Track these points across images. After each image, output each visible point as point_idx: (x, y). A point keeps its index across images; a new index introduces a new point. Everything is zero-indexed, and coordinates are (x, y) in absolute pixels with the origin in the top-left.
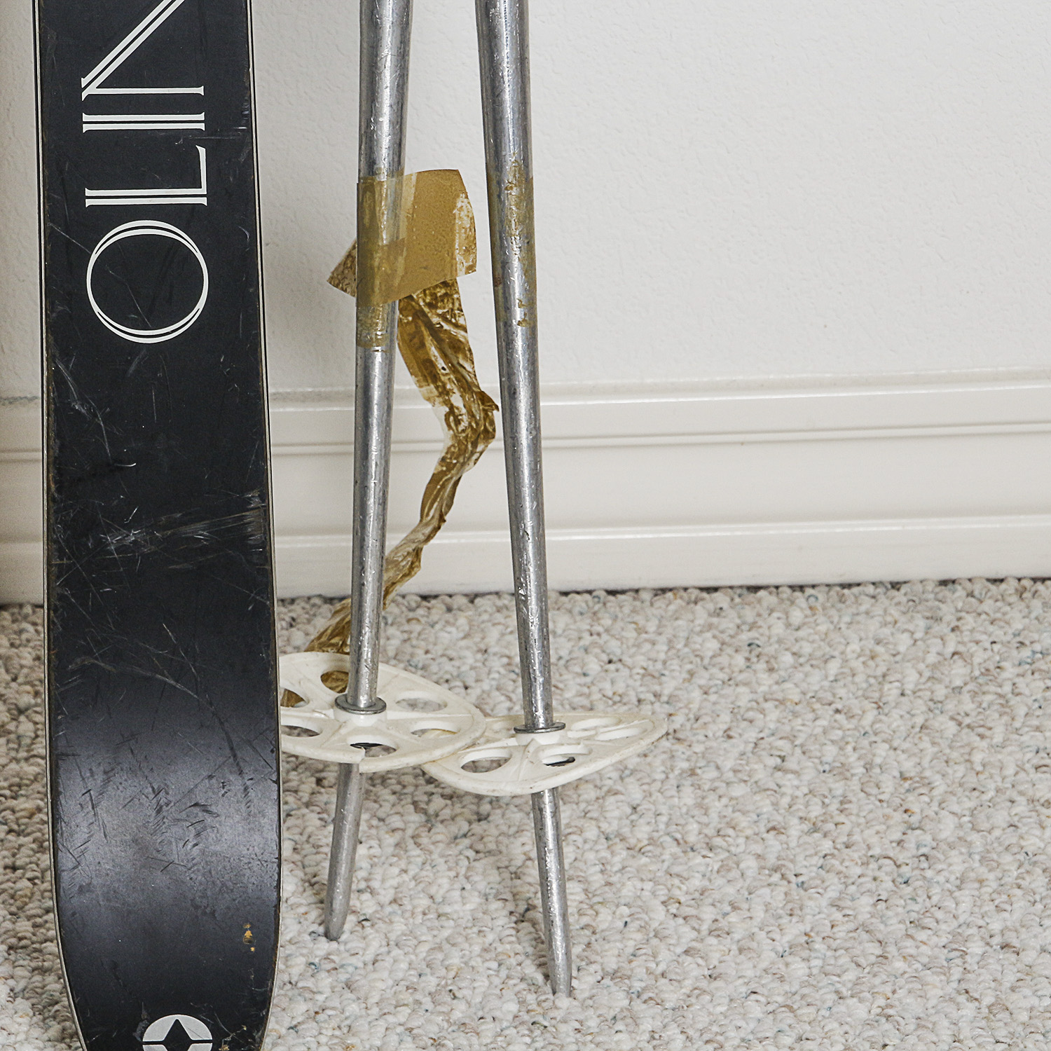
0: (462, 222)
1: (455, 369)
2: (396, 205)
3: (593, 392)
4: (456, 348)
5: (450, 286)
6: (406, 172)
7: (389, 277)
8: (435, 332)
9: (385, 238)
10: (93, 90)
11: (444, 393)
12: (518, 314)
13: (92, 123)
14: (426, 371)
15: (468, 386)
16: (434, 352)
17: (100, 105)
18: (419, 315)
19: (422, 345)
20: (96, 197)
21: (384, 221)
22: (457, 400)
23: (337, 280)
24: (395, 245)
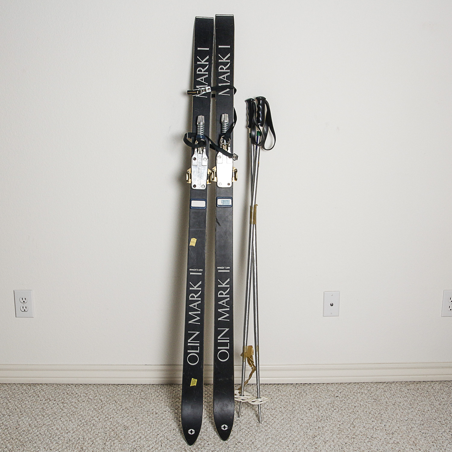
0: (252, 350)
1: (252, 364)
2: (246, 349)
3: (264, 365)
4: (252, 362)
5: (252, 356)
6: (247, 345)
7: (245, 355)
8: (251, 360)
9: (245, 351)
10: (219, 338)
11: (251, 366)
12: (257, 359)
13: (219, 341)
14: (250, 364)
15: (253, 365)
16: (250, 362)
17: (219, 339)
18: (249, 358)
19: (249, 361)
20: (219, 348)
21: (245, 350)
22: (253, 366)
23: (241, 355)
24: (246, 352)
